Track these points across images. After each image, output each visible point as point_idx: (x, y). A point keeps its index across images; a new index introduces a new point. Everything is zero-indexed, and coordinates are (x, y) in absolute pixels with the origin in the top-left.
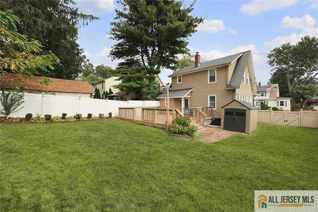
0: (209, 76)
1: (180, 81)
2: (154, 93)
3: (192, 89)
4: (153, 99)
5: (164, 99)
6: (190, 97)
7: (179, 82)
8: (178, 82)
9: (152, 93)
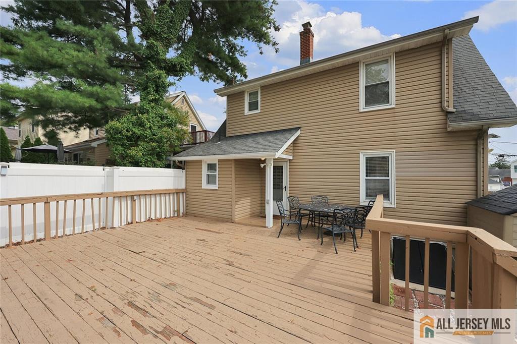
0: (362, 83)
1: (253, 106)
2: (161, 138)
3: (298, 133)
4: (158, 163)
5: (200, 162)
6: (291, 158)
7: (250, 110)
8: (247, 112)
9: (152, 140)
